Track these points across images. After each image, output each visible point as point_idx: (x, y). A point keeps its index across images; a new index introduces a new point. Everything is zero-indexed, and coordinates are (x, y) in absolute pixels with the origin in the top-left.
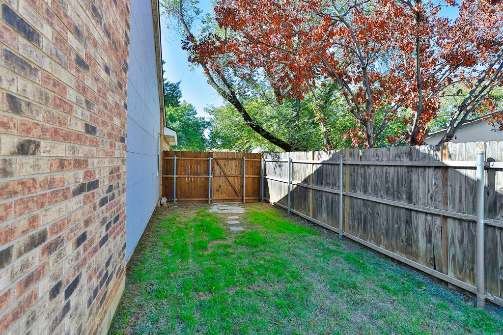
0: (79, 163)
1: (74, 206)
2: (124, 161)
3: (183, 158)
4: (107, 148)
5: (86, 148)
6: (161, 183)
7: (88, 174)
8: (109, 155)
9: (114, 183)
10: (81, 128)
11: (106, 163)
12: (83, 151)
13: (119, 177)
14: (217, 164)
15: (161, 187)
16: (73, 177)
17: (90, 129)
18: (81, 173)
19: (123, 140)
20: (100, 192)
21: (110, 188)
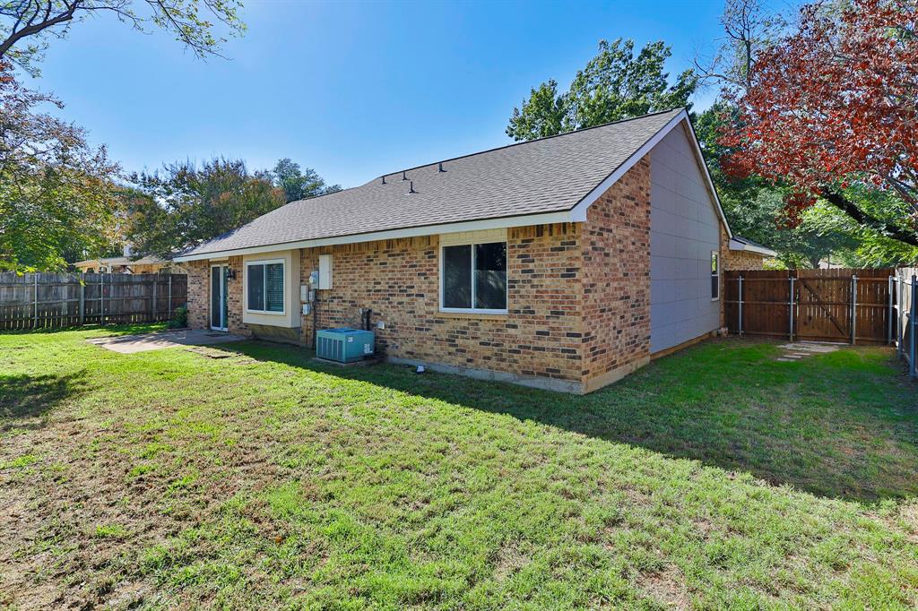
0: (621, 289)
1: (619, 303)
2: (648, 287)
3: (751, 280)
4: (635, 281)
5: (624, 283)
6: (722, 310)
7: (625, 293)
8: (637, 284)
9: (640, 299)
10: (622, 275)
11: (635, 288)
12: (622, 284)
13: (644, 296)
14: (805, 286)
15: (723, 315)
16: (620, 294)
17: (626, 275)
18: (622, 292)
19: (647, 274)
20: (632, 301)
21: (637, 301)
